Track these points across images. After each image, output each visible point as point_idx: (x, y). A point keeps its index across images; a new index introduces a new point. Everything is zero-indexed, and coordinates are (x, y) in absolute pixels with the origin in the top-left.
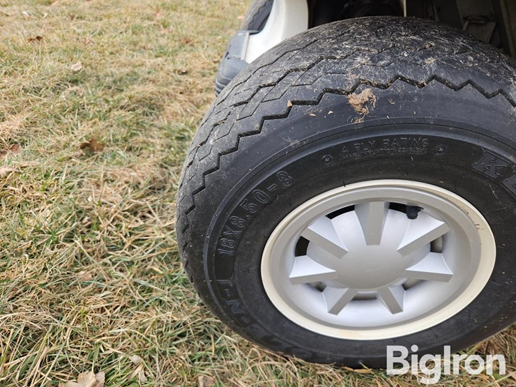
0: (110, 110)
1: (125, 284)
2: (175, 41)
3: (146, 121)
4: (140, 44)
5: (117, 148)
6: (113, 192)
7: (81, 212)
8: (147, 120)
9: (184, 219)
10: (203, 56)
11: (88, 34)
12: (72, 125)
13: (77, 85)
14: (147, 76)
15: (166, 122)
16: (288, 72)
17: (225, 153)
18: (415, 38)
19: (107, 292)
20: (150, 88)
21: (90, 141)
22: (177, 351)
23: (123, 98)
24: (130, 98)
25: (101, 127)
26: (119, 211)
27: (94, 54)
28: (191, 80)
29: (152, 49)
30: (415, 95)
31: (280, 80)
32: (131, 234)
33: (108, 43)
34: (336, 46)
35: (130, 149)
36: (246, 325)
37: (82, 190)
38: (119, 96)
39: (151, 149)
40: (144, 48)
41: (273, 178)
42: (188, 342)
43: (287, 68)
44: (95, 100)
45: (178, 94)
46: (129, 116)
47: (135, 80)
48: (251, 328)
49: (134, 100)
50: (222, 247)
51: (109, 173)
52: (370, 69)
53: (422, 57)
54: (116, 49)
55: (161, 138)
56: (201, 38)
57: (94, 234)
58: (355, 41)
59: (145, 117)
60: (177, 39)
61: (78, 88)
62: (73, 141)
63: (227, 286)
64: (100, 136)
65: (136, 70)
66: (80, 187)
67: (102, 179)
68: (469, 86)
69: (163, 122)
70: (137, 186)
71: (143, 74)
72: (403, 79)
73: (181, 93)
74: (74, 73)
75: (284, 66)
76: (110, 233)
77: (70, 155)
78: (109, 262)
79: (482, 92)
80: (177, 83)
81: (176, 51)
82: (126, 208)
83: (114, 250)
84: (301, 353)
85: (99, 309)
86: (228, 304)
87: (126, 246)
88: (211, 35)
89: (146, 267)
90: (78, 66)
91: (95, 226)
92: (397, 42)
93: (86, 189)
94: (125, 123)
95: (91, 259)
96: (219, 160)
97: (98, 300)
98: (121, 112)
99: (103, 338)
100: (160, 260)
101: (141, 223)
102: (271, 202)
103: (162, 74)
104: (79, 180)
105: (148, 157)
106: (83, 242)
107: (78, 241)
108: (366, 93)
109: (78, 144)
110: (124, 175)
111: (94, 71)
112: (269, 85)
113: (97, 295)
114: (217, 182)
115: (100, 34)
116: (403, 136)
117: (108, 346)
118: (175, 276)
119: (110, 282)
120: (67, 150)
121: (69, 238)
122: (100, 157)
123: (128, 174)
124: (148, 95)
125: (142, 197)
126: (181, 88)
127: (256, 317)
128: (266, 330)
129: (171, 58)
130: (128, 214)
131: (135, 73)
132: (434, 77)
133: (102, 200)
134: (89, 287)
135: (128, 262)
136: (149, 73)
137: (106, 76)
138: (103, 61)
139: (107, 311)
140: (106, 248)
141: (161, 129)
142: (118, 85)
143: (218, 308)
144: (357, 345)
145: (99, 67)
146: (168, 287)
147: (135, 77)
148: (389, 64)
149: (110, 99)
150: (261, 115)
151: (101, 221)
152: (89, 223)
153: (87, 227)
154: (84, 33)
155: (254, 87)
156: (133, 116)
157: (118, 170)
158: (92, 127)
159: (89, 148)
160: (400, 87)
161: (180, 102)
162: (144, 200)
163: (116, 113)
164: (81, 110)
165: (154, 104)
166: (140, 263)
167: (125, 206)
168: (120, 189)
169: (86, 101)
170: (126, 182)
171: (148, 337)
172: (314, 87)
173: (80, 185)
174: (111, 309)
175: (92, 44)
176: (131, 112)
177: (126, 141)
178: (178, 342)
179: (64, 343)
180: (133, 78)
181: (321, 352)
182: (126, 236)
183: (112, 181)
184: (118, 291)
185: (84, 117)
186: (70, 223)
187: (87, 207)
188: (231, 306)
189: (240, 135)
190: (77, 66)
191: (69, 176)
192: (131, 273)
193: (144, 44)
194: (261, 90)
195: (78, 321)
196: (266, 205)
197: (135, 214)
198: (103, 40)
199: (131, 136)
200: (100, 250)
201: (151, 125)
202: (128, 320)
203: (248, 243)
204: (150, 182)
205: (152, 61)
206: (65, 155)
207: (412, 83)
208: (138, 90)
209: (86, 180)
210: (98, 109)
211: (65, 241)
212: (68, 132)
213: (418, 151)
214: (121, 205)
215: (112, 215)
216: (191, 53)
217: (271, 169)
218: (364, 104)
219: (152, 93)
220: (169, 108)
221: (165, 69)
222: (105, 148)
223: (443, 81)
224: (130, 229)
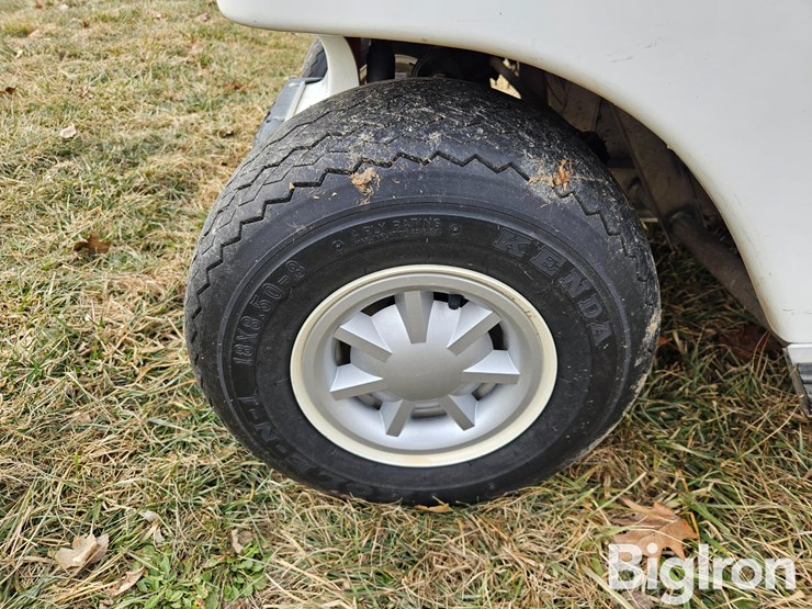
0: (119, 194)
1: (136, 425)
2: (219, 87)
3: (172, 207)
4: (165, 93)
5: (128, 247)
6: (122, 308)
7: (75, 337)
8: (175, 206)
9: (191, 325)
10: (260, 109)
11: (86, 81)
12: (62, 217)
13: (69, 159)
14: (175, 141)
15: (201, 207)
16: (294, 150)
17: (228, 244)
18: (426, 110)
19: (112, 436)
20: (178, 159)
21: (89, 240)
22: (203, 501)
23: (138, 175)
24: (148, 175)
25: (105, 219)
26: (128, 333)
27: (95, 112)
28: (239, 145)
29: (182, 101)
30: (419, 173)
31: (284, 159)
32: (145, 361)
33: (116, 94)
34: (344, 120)
35: (147, 248)
36: (283, 456)
37: (76, 307)
38: (131, 172)
39: (178, 246)
40: (171, 99)
41: (283, 270)
42: (220, 490)
43: (293, 146)
44: (96, 179)
45: (220, 167)
46: (146, 201)
47: (157, 147)
48: (291, 459)
49: (153, 177)
50: (238, 356)
51: (116, 282)
52: (373, 146)
53: (427, 132)
54: (128, 102)
55: (192, 230)
56: (258, 80)
57: (94, 364)
58: (364, 115)
59: (170, 201)
60: (220, 83)
61: (71, 163)
62: (63, 240)
63: (253, 406)
64: (104, 231)
65: (158, 133)
66: (74, 303)
67: (105, 291)
68: (475, 161)
69: (196, 207)
70: (155, 298)
71: (169, 138)
72: (406, 156)
73: (224, 164)
74: (65, 141)
75: (291, 143)
76: (117, 362)
77: (60, 261)
78: (115, 399)
79: (490, 167)
80: (217, 150)
81: (217, 102)
82: (140, 329)
83: (123, 384)
84: (359, 490)
85: (100, 458)
86: (257, 429)
87: (139, 378)
88: (274, 75)
89: (166, 402)
90: (70, 131)
91: (95, 354)
92: (406, 115)
93: (82, 306)
94: (140, 211)
95: (90, 396)
96: (222, 252)
97: (100, 447)
98: (134, 195)
99: (106, 493)
100: (185, 392)
101: (161, 346)
102: (286, 298)
103: (196, 137)
104: (72, 293)
105: (174, 258)
106: (79, 375)
107: (71, 374)
108: (369, 173)
109: (72, 244)
110: (137, 284)
111: (95, 136)
112: (274, 165)
113: (97, 441)
114: (223, 278)
115: (104, 80)
116: (413, 216)
117: (113, 502)
118: (205, 412)
119: (117, 424)
120: (54, 253)
121: (59, 371)
122: (104, 261)
123: (142, 282)
124: (175, 170)
125: (163, 312)
126: (224, 157)
127: (294, 445)
128: (310, 461)
129: (211, 113)
130: (143, 336)
131: (156, 138)
132: (438, 153)
133: (105, 319)
134: (86, 431)
135: (140, 398)
136: (178, 136)
137: (113, 143)
138: (109, 122)
139: (112, 460)
140: (111, 382)
141: (193, 217)
142: (130, 157)
143: (246, 437)
144: (427, 474)
145: (103, 130)
146: (194, 426)
147: (156, 144)
148: (392, 141)
149: (119, 178)
150: (264, 200)
151: (104, 347)
152: (88, 350)
153: (84, 356)
154: (80, 80)
155: (259, 168)
156: (152, 201)
157: (128, 278)
158: (91, 219)
159: (88, 249)
160: (403, 165)
161: (223, 177)
162: (166, 316)
163: (127, 198)
164: (76, 196)
165: (183, 182)
166: (157, 398)
167: (138, 326)
168: (131, 303)
169: (82, 183)
170: (140, 294)
171: (167, 488)
172: (316, 168)
173: (74, 300)
174: (117, 457)
175: (91, 96)
176: (149, 195)
177: (141, 237)
178: (205, 491)
179: (53, 501)
180: (154, 144)
181: (384, 486)
182: (138, 365)
183: (120, 293)
184: (125, 434)
185: (79, 205)
186: (60, 352)
187: (85, 330)
188: (260, 432)
189: (243, 223)
190: (68, 132)
191: (58, 289)
192: (145, 412)
193: (170, 94)
194: (265, 171)
195: (73, 474)
196: (280, 301)
197: (152, 336)
198: (108, 89)
199: (150, 228)
200: (102, 384)
201: (178, 212)
202: (139, 469)
203: (269, 348)
204: (175, 291)
205: (182, 118)
206: (53, 261)
207: (416, 160)
208: (160, 163)
209: (82, 293)
210: (101, 194)
211: (52, 375)
212: (57, 228)
213: (433, 232)
214: (132, 324)
215: (120, 337)
216: (242, 104)
217: (280, 258)
218: (368, 185)
219: (181, 166)
220: (205, 186)
221: (202, 130)
222: (111, 248)
223: (447, 158)
224: (145, 355)
